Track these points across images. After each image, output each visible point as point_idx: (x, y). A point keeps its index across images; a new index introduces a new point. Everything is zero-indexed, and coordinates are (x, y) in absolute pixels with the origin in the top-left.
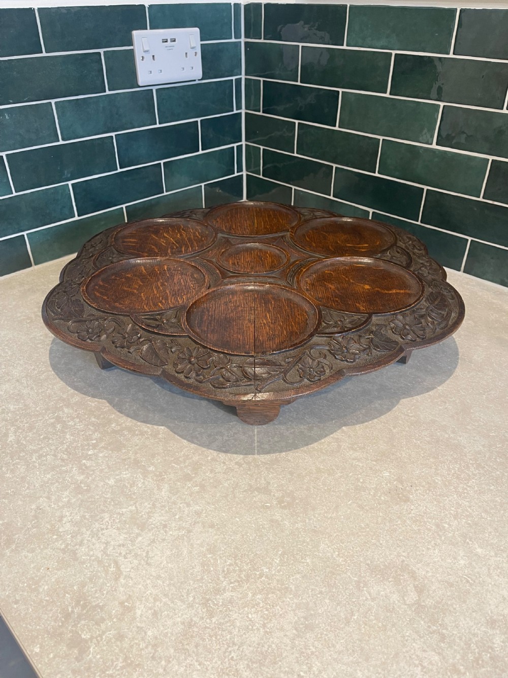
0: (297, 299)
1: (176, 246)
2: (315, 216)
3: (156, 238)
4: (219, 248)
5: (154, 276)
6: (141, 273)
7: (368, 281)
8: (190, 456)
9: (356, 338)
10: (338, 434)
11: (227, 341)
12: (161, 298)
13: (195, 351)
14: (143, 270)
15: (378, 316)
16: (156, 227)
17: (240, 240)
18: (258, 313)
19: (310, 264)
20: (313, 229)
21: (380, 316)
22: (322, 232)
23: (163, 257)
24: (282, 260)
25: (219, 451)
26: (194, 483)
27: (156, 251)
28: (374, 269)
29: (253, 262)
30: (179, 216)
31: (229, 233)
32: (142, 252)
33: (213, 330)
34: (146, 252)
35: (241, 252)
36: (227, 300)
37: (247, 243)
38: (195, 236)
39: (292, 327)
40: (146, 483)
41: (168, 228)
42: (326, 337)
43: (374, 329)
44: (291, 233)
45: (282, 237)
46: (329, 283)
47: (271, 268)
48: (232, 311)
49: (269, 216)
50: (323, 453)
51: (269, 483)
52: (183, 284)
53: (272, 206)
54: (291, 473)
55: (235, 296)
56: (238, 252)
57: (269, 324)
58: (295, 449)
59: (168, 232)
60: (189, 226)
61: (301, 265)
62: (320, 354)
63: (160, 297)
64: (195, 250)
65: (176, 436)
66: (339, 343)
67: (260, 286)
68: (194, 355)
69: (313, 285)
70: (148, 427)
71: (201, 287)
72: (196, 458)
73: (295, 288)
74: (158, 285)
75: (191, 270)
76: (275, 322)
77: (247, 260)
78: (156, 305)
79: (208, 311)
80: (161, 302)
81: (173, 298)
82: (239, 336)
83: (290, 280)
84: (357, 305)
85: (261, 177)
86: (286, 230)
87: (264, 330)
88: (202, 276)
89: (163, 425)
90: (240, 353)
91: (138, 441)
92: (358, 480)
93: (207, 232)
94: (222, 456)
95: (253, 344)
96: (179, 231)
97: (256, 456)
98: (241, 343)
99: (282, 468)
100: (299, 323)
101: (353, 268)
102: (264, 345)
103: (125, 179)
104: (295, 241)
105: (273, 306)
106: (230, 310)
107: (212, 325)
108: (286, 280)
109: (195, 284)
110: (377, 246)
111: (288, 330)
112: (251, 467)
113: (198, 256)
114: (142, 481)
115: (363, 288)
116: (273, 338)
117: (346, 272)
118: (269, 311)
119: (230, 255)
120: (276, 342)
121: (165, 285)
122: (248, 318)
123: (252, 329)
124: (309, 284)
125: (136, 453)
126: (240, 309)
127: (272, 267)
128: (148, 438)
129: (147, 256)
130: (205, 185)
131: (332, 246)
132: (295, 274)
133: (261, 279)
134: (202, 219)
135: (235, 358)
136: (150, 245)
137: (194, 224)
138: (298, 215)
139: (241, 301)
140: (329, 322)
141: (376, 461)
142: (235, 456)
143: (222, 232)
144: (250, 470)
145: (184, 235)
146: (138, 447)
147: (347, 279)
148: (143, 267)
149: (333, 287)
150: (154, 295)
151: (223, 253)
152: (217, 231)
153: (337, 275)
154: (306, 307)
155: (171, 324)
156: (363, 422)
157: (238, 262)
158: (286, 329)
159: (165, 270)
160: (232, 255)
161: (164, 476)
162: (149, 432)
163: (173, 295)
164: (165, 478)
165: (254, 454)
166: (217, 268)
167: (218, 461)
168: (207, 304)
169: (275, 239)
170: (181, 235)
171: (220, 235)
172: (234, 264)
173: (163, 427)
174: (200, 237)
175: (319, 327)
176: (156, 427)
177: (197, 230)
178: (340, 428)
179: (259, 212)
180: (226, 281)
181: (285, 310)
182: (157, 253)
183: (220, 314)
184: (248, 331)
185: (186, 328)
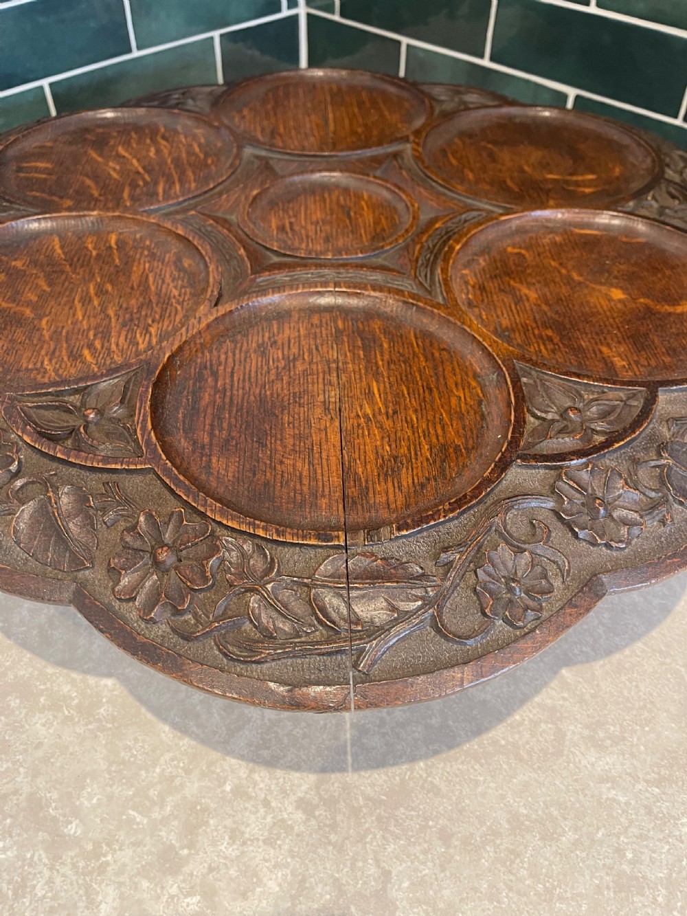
0: (447, 335)
1: (144, 180)
2: (465, 103)
3: (100, 159)
4: (245, 187)
5: (82, 266)
6: (50, 257)
7: (616, 277)
8: (177, 782)
9: (624, 467)
10: (550, 696)
11: (266, 484)
12: (91, 334)
13: (171, 526)
14: (57, 247)
15: (673, 391)
16: (101, 130)
17: (296, 164)
18: (349, 381)
19: (469, 231)
20: (462, 135)
21: (676, 390)
22: (483, 144)
23: (108, 209)
24: (400, 217)
25: (254, 761)
26: (184, 881)
27: (96, 193)
28: (625, 243)
29: (331, 223)
30: (156, 103)
31: (271, 147)
32: (61, 198)
33: (227, 441)
34: (70, 198)
35: (299, 195)
36: (266, 339)
37: (312, 171)
38: (190, 153)
39: (443, 428)
40: (58, 880)
41: (129, 134)
42: (546, 467)
43: (665, 432)
44: (416, 147)
45: (395, 156)
46: (521, 282)
47: (373, 239)
48: (279, 377)
49: (360, 104)
50: (521, 760)
51: (387, 874)
52: (153, 288)
53: (364, 79)
54: (445, 837)
55: (286, 326)
56: (293, 196)
57: (379, 418)
58: (450, 747)
59: (127, 144)
60: (179, 128)
61: (447, 233)
62: (533, 525)
63: (89, 329)
64: (189, 190)
65: (143, 710)
66: (581, 488)
67: (349, 294)
68: (168, 537)
69: (482, 288)
70: (73, 682)
71: (198, 295)
72: (192, 787)
73: (441, 300)
74: (88, 292)
75: (175, 247)
76: (395, 412)
77: (314, 218)
78: (75, 356)
79: (215, 375)
80: (90, 346)
81: (124, 333)
82: (299, 464)
83: (426, 276)
84: (605, 349)
85: (336, 17)
86: (402, 138)
87: (368, 441)
88: (202, 266)
89: (109, 675)
90: (304, 537)
91: (43, 731)
92: (620, 851)
93: (219, 144)
94: (262, 777)
95: (338, 494)
96: (153, 140)
97: (351, 777)
98: (305, 489)
99: (419, 816)
100: (461, 417)
101: (572, 239)
102: (371, 495)
103: (41, 20)
104: (427, 168)
105: (387, 357)
106: (273, 371)
107: (225, 425)
108: (416, 277)
109: (183, 287)
110: (617, 178)
111: (434, 440)
112: (339, 818)
113: (194, 207)
114: (47, 873)
115: (610, 299)
116: (393, 470)
117: (558, 251)
118: (377, 375)
119: (273, 204)
120: (405, 484)
121: (107, 292)
122: (321, 398)
123: (334, 438)
124: (473, 287)
125: (35, 774)
126: (300, 367)
127: (378, 237)
128: (71, 718)
129: (69, 209)
130: (222, 36)
131: (512, 178)
132: (436, 258)
133: (352, 273)
134: (207, 109)
135: (287, 553)
136: (81, 178)
137: (189, 123)
138: (426, 101)
139: (303, 343)
140: (546, 412)
141: (658, 783)
142: (295, 775)
143: (255, 142)
144: (334, 827)
145: (166, 152)
146: (40, 753)
147: (564, 271)
148: (57, 240)
149: (533, 295)
150: (73, 323)
151: (255, 198)
152: (242, 140)
153: (538, 259)
154: (476, 360)
155: (108, 426)
156: (609, 652)
157: (291, 224)
158: (426, 434)
159: (110, 247)
160: (277, 204)
161: (105, 855)
162: (72, 699)
163: (124, 325)
164: (107, 863)
165: (343, 770)
166: (240, 241)
167: (250, 798)
168: (211, 352)
169: (377, 161)
170: (158, 151)
171: (248, 151)
172: (282, 229)
173: (109, 682)
174: (202, 156)
175: (522, 434)
176: (92, 680)
177: (195, 137)
178: (555, 673)
179: (338, 94)
180: (263, 278)
181: (420, 371)
182: (97, 200)
183: (247, 384)
184: (324, 447)
185: (148, 443)
